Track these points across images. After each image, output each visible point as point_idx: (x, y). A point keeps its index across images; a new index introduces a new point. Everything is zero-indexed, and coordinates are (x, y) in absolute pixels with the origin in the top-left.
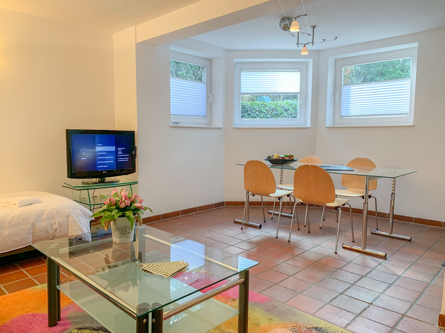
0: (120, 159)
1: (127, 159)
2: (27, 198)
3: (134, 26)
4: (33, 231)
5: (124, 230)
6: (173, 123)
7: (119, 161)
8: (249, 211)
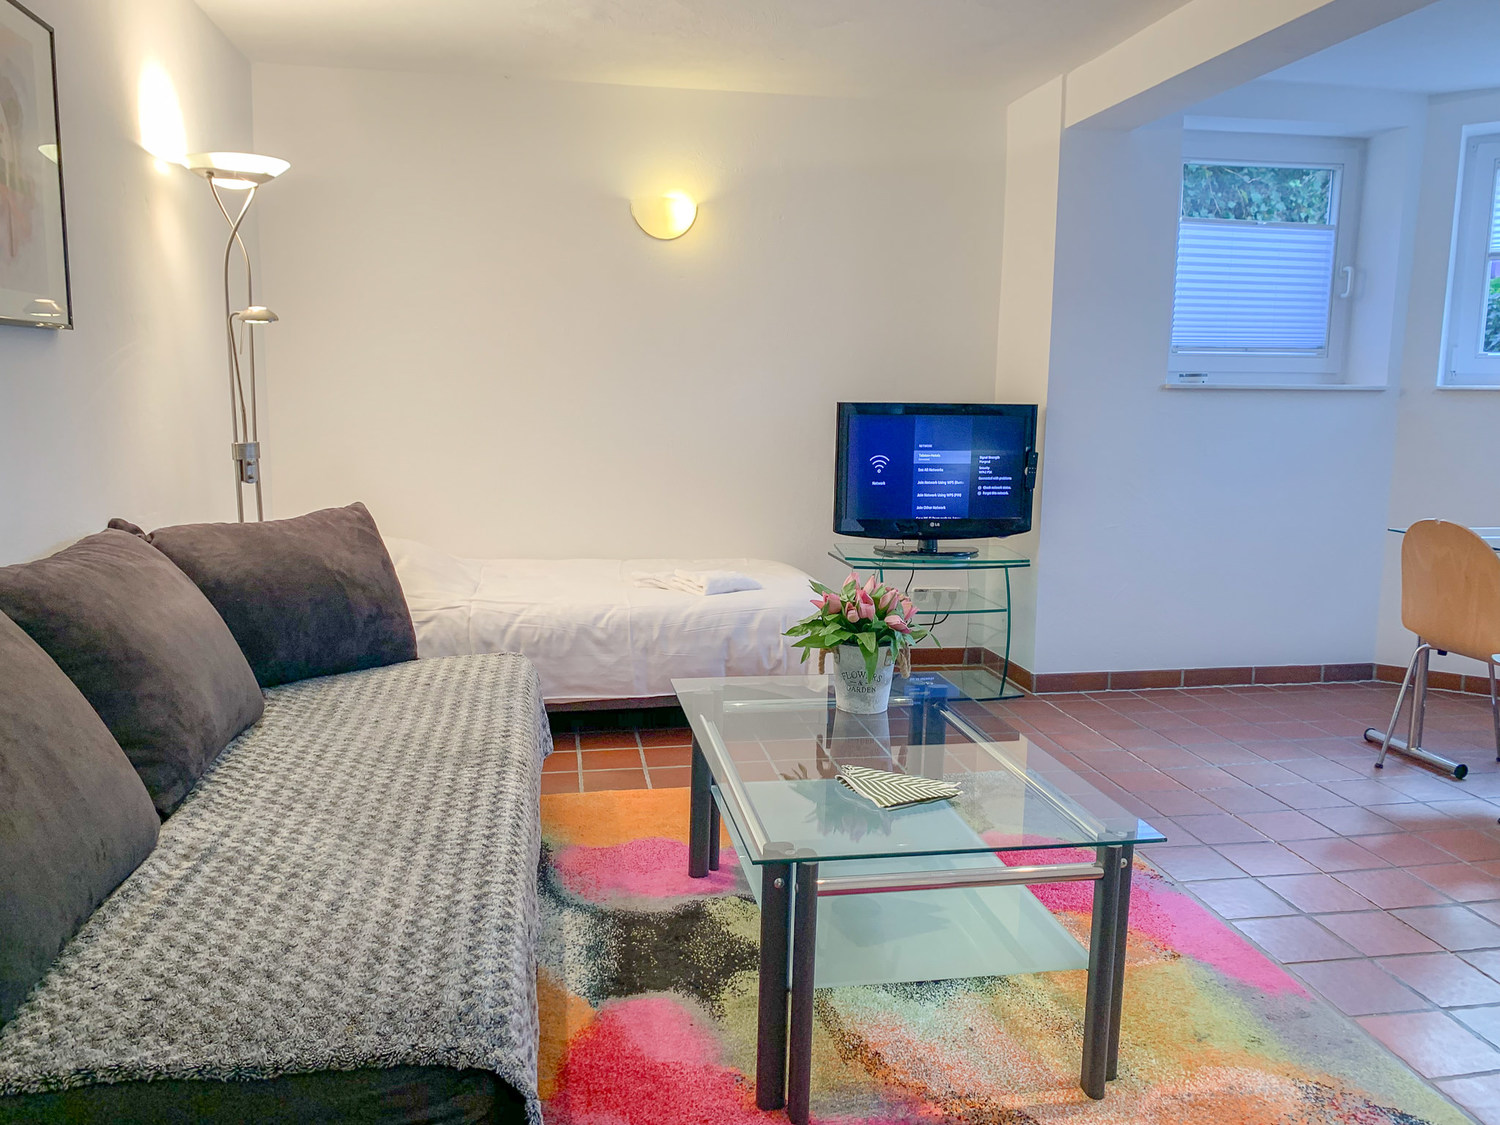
0: (985, 488)
1: (1004, 491)
2: (730, 575)
3: (1061, 76)
4: (726, 658)
5: (857, 680)
6: (1181, 376)
7: (979, 493)
8: (1423, 709)
